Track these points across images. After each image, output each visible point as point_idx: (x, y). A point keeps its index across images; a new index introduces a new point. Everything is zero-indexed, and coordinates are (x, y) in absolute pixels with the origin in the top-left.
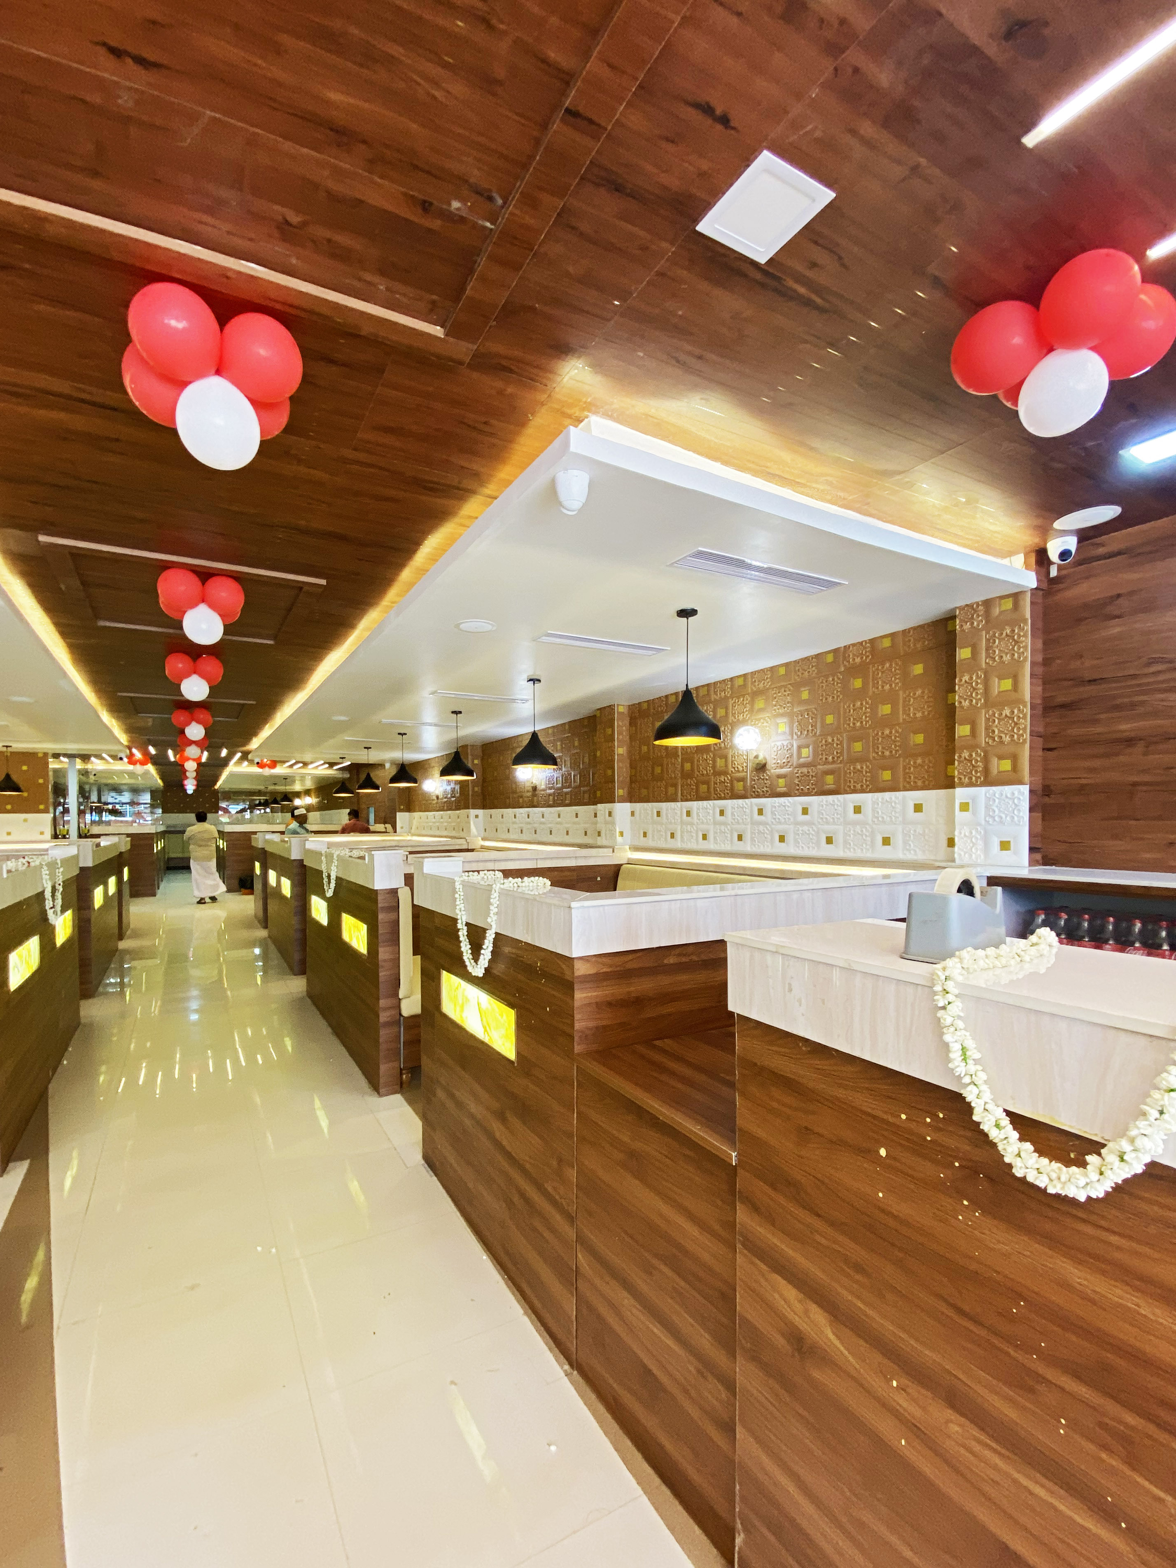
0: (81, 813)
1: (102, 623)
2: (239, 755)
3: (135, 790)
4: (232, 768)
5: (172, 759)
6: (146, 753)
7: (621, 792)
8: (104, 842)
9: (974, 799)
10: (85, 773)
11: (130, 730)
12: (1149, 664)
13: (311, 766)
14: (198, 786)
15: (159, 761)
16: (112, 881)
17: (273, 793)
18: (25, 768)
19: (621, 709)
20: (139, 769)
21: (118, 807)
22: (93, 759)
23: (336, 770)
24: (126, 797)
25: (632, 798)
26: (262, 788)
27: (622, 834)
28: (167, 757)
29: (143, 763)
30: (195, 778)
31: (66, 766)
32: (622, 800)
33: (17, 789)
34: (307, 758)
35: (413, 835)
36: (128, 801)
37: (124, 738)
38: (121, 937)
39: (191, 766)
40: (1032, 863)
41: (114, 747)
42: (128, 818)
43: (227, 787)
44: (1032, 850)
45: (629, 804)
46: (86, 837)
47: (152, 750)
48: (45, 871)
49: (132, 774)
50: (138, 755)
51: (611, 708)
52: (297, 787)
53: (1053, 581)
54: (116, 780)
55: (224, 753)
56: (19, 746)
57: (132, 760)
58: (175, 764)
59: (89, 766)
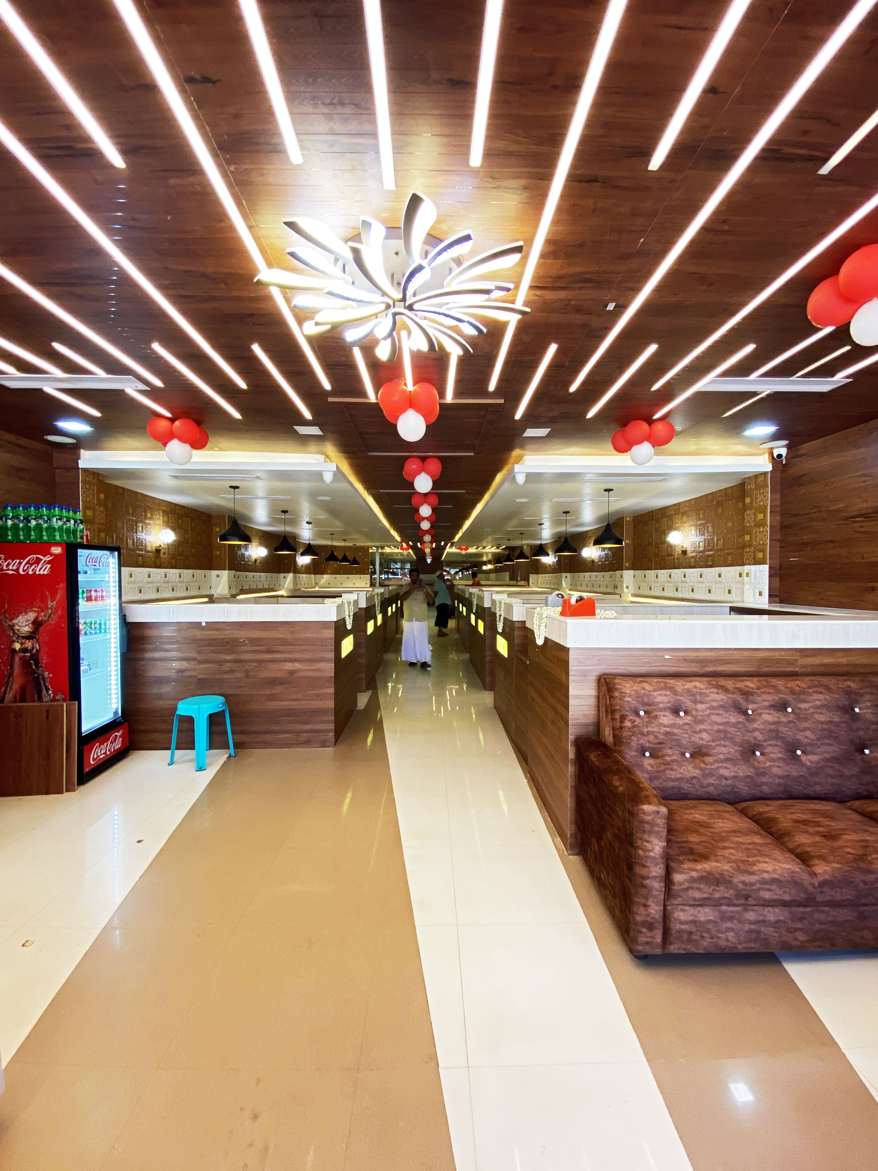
0: (381, 573)
1: (394, 506)
2: (449, 544)
3: (403, 562)
4: (448, 550)
5: (420, 546)
6: (408, 544)
7: (627, 564)
8: (391, 588)
9: (750, 570)
10: (382, 554)
11: (401, 536)
12: (813, 508)
13: (487, 548)
14: (433, 559)
15: (414, 548)
16: (394, 605)
17: (471, 562)
18: (360, 554)
19: (628, 519)
20: (405, 552)
21: (395, 570)
22: (386, 548)
23: (502, 549)
24: (398, 566)
25: (634, 567)
26: (465, 560)
27: (627, 587)
28: (418, 546)
29: (407, 549)
30: (431, 555)
31: (375, 551)
32: (628, 569)
33: (358, 564)
34: (484, 545)
35: (538, 588)
36: (399, 567)
37: (398, 539)
38: (397, 633)
39: (428, 551)
40: (770, 602)
41: (395, 544)
42: (400, 577)
43: (448, 559)
44: (770, 596)
45: (632, 571)
46: (382, 586)
47: (411, 543)
48: (376, 597)
49: (402, 554)
50: (405, 546)
51: (622, 518)
52: (485, 559)
53: (784, 466)
54: (395, 557)
55: (443, 543)
56: (359, 544)
57: (402, 549)
58: (421, 549)
59: (384, 551)
